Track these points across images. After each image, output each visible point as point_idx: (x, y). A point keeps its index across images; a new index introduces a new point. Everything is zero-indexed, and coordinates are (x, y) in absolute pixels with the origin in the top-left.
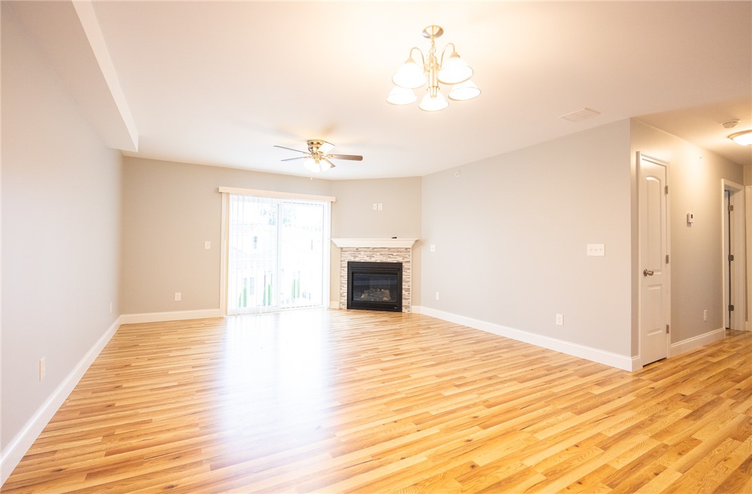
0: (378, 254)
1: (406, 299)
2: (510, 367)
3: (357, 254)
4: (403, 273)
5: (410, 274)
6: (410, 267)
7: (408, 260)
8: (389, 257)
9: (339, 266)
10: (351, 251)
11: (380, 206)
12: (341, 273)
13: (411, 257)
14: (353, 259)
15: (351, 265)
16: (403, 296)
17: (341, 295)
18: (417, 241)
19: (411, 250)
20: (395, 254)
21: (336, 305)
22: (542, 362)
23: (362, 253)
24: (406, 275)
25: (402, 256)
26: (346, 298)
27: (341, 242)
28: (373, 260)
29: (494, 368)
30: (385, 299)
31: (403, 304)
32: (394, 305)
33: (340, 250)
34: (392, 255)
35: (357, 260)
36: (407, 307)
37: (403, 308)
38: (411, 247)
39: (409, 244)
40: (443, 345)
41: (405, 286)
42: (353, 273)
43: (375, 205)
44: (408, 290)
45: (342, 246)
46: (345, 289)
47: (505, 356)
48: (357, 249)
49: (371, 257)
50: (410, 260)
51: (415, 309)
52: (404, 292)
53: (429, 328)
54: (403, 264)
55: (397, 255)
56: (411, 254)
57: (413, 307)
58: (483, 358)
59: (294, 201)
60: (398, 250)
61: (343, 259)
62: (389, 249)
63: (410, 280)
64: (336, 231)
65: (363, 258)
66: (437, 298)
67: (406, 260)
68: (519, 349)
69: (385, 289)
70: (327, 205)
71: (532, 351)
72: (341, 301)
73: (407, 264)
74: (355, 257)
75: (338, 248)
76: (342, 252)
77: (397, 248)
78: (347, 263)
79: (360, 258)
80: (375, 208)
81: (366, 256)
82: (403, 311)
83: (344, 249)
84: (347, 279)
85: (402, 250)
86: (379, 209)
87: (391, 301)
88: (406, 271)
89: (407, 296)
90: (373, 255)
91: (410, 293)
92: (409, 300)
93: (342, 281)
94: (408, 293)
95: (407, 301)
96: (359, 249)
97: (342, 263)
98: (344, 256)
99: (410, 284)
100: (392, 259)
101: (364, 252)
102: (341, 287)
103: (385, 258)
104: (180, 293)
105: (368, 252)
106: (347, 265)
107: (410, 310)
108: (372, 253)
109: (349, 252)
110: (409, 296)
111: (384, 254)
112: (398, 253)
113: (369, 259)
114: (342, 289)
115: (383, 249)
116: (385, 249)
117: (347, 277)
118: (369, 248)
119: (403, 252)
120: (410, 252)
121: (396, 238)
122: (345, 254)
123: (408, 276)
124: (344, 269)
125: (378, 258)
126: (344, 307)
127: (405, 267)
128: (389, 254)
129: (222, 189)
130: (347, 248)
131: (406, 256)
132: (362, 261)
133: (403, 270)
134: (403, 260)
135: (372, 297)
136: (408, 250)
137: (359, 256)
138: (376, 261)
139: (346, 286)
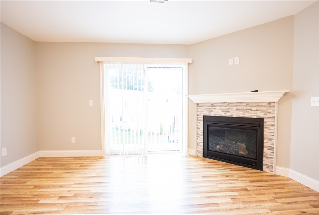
0: (235, 109)
1: (269, 158)
3: (212, 108)
4: (265, 129)
6: (275, 123)
7: (272, 115)
8: (247, 112)
9: (196, 120)
10: (206, 106)
11: (237, 60)
13: (276, 112)
14: (208, 114)
15: (206, 119)
16: (264, 155)
17: (198, 144)
18: (286, 94)
19: (276, 105)
21: (193, 152)
23: (217, 108)
25: (263, 111)
26: (202, 147)
27: (197, 99)
28: (228, 115)
30: (241, 152)
31: (264, 163)
32: (252, 162)
33: (196, 105)
34: (251, 110)
35: (212, 114)
36: (268, 166)
37: (264, 167)
39: (275, 96)
41: (267, 143)
42: (208, 126)
43: (231, 60)
44: (271, 148)
45: (198, 102)
48: (212, 104)
49: (226, 111)
50: (275, 115)
51: (279, 170)
52: (265, 150)
54: (265, 120)
55: (257, 110)
56: (276, 108)
57: (278, 168)
60: (259, 105)
61: (199, 113)
62: (248, 103)
63: (275, 137)
64: (193, 88)
67: (268, 115)
69: (241, 142)
70: (185, 67)
72: (198, 149)
73: (270, 120)
74: (210, 111)
75: (195, 103)
76: (198, 107)
77: (257, 102)
78: (203, 117)
79: (215, 113)
80: (231, 63)
81: (221, 111)
82: (264, 169)
83: (200, 105)
84: (202, 131)
85: (263, 104)
86: (235, 63)
87: (248, 156)
88: (268, 127)
89: (270, 155)
90: (228, 110)
91: (274, 152)
92: (272, 159)
93: (199, 133)
94: (272, 151)
95: (270, 160)
96: (214, 104)
97: (198, 116)
98: (200, 110)
99: (274, 142)
100: (250, 114)
101: (219, 107)
102: (198, 138)
103: (243, 113)
104: (75, 138)
105: (223, 107)
106: (202, 119)
107: (273, 170)
108: (228, 108)
109: (205, 107)
110: (273, 155)
111: (241, 109)
112: (258, 108)
113: (225, 113)
114: (199, 139)
115: (240, 104)
116: (242, 104)
117: (202, 129)
118: (224, 103)
119: (265, 107)
120: (275, 107)
121: (257, 91)
122: (200, 109)
123: (273, 134)
124: (200, 122)
125: (234, 113)
126: (201, 155)
127: (267, 123)
128: (247, 109)
129: (97, 59)
130: (202, 103)
131: (269, 111)
132: (216, 115)
133: (265, 127)
134: (265, 116)
135: (227, 149)
136: (272, 104)
137: (214, 111)
138: (232, 115)
139: (202, 137)
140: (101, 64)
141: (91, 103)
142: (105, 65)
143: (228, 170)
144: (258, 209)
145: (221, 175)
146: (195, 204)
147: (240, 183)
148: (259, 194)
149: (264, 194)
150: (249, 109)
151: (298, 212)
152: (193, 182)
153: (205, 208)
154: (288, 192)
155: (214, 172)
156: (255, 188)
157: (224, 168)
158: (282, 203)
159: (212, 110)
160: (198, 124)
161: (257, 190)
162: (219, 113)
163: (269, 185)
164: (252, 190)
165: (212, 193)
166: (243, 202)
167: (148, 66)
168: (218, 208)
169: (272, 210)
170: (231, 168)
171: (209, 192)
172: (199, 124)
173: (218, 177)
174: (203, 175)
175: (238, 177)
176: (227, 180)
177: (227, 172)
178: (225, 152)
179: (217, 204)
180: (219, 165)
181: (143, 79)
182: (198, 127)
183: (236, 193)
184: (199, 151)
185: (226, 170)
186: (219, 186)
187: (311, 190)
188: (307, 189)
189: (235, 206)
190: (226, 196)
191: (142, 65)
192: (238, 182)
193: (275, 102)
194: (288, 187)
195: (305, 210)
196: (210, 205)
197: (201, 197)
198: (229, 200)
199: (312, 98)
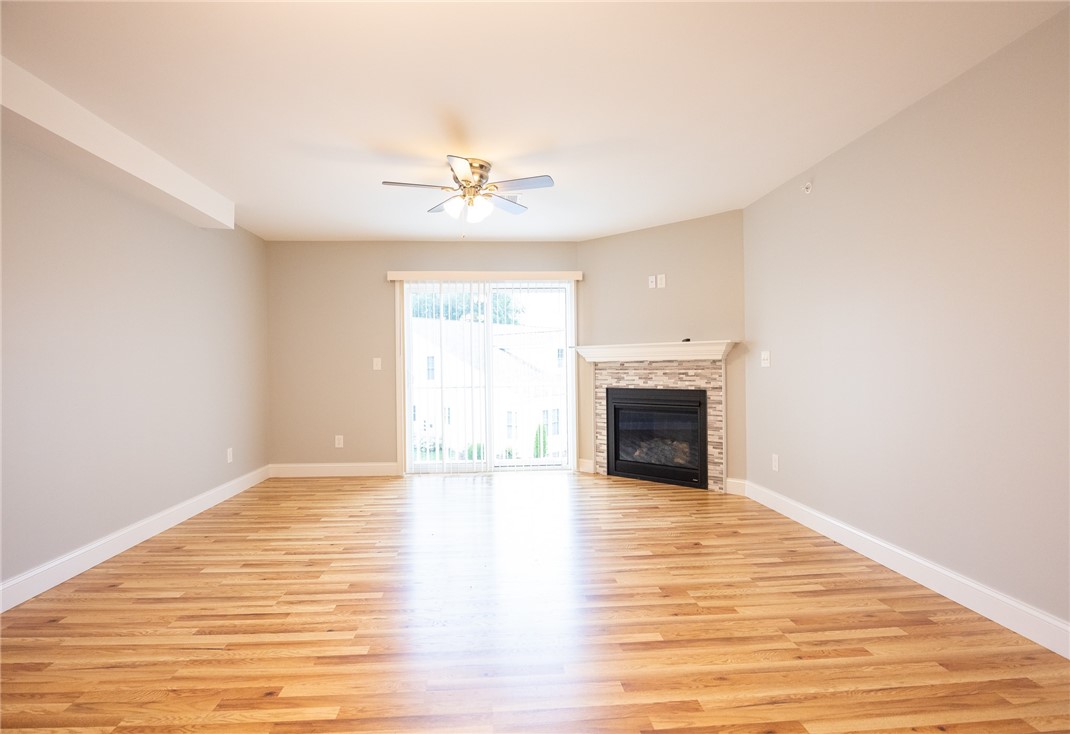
0: (660, 372)
1: (716, 463)
2: (872, 698)
3: (622, 373)
4: (710, 411)
5: (723, 413)
6: (723, 399)
7: (717, 384)
8: (681, 380)
9: (593, 398)
10: (611, 368)
11: (662, 281)
12: (596, 408)
13: (723, 378)
14: (614, 384)
15: (611, 392)
16: (710, 458)
17: (597, 450)
18: (736, 345)
19: (722, 364)
20: (691, 372)
21: (589, 466)
22: (1003, 703)
23: (632, 372)
24: (713, 415)
25: (705, 377)
26: (605, 454)
27: (595, 353)
28: (650, 385)
29: (812, 690)
30: (679, 461)
31: (709, 474)
32: (692, 475)
33: (593, 367)
34: (686, 374)
35: (622, 384)
36: (718, 480)
37: (710, 482)
38: (720, 358)
39: (715, 350)
40: (729, 585)
41: (712, 436)
42: (615, 408)
43: (652, 278)
44: (719, 445)
45: (597, 360)
46: (603, 439)
47: (879, 652)
48: (622, 365)
49: (645, 378)
50: (722, 384)
51: (734, 486)
52: (710, 449)
53: (735, 534)
54: (708, 393)
55: (696, 375)
56: (722, 371)
57: (729, 480)
58: (805, 649)
60: (697, 365)
61: (598, 383)
62: (681, 363)
63: (723, 425)
64: (585, 333)
65: (632, 381)
66: (775, 468)
67: (713, 384)
68: (944, 635)
69: (681, 441)
70: (570, 287)
71: (994, 649)
72: (598, 459)
73: (715, 393)
74: (619, 379)
75: (590, 363)
76: (596, 371)
77: (695, 361)
78: (605, 390)
79: (628, 382)
80: (651, 285)
81: (638, 377)
82: (710, 487)
83: (600, 366)
84: (606, 421)
85: (704, 364)
86: (659, 286)
87: (690, 466)
88: (713, 405)
89: (718, 458)
90: (650, 376)
91: (724, 451)
92: (721, 466)
93: (599, 424)
94: (720, 451)
95: (718, 468)
96: (626, 365)
97: (597, 390)
98: (600, 377)
99: (723, 432)
100: (686, 383)
101: (634, 369)
102: (597, 434)
103: (674, 381)
104: (342, 437)
105: (641, 369)
106: (605, 395)
107: (723, 486)
108: (649, 371)
109: (609, 371)
110: (722, 458)
111: (671, 374)
112: (697, 371)
113: (644, 383)
114: (599, 437)
115: (668, 364)
116: (671, 364)
117: (606, 416)
118: (643, 362)
119: (708, 368)
120: (721, 368)
121: (689, 340)
122: (601, 374)
123: (719, 418)
124: (600, 401)
125: (659, 382)
126: (603, 470)
127: (712, 398)
128: (680, 374)
129: (392, 275)
130: (605, 362)
131: (714, 376)
132: (630, 387)
133: (708, 405)
134: (708, 386)
135: (654, 455)
136: (717, 363)
137: (626, 378)
138: (656, 386)
139: (605, 432)
140: (397, 285)
141: (377, 364)
142: (406, 286)
150: (683, 374)
159: (622, 376)
162: (634, 382)
167: (494, 285)
172: (599, 407)
181: (482, 304)
182: (597, 411)
184: (600, 463)
191: (482, 285)
193: (719, 360)
198: (620, 516)
199: (761, 354)
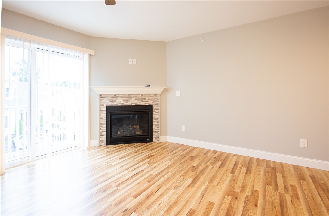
0: (133, 99)
1: (156, 132)
3: (114, 99)
4: (154, 113)
5: (159, 113)
6: (159, 108)
7: (157, 103)
8: (143, 101)
10: (109, 97)
11: (135, 62)
12: (100, 115)
13: (159, 100)
14: (111, 104)
15: (108, 107)
16: (154, 130)
17: (101, 134)
20: (147, 98)
21: (96, 143)
23: (119, 98)
25: (152, 100)
26: (105, 136)
27: (100, 90)
28: (129, 104)
30: (137, 133)
31: (154, 136)
32: (146, 138)
33: (98, 96)
34: (145, 99)
35: (115, 104)
36: (157, 138)
37: (154, 139)
39: (159, 90)
41: (155, 122)
42: (111, 115)
43: (130, 60)
44: (157, 125)
45: (101, 93)
46: (104, 129)
48: (115, 95)
49: (127, 101)
50: (159, 103)
51: (162, 139)
52: (154, 127)
54: (154, 106)
57: (162, 137)
59: (52, 49)
60: (149, 96)
61: (101, 104)
62: (142, 95)
63: (159, 117)
67: (155, 103)
69: (136, 125)
72: (101, 139)
73: (156, 106)
74: (113, 102)
75: (97, 94)
76: (101, 98)
77: (148, 94)
78: (106, 107)
79: (118, 103)
80: (130, 63)
81: (123, 101)
82: (154, 141)
83: (102, 96)
84: (106, 121)
85: (152, 95)
86: (133, 64)
87: (143, 134)
88: (155, 111)
89: (157, 130)
90: (129, 100)
91: (159, 127)
92: (158, 132)
93: (101, 123)
94: (158, 127)
95: (157, 133)
96: (117, 95)
97: (101, 107)
98: (102, 101)
99: (159, 120)
100: (145, 103)
101: (121, 97)
102: (100, 128)
103: (139, 102)
105: (125, 97)
106: (106, 109)
107: (159, 140)
108: (128, 98)
109: (107, 98)
110: (158, 130)
111: (138, 99)
112: (149, 98)
113: (126, 103)
114: (102, 129)
115: (137, 95)
116: (139, 95)
117: (106, 119)
118: (125, 94)
119: (153, 97)
120: (158, 97)
121: (150, 86)
123: (157, 115)
124: (103, 112)
125: (133, 102)
126: (104, 144)
127: (155, 108)
128: (142, 99)
130: (105, 94)
131: (156, 100)
132: (119, 105)
133: (154, 111)
134: (153, 103)
135: (126, 133)
136: (157, 95)
137: (117, 101)
138: (132, 104)
143: (133, 148)
144: (164, 162)
145: (131, 153)
146: (129, 177)
147: (146, 153)
148: (160, 155)
149: (162, 154)
150: (143, 99)
151: (180, 156)
152: (114, 165)
153: (137, 176)
154: (171, 149)
155: (125, 153)
156: (156, 153)
157: (129, 148)
158: (172, 155)
159: (115, 100)
160: (101, 114)
161: (157, 153)
162: (121, 103)
163: (161, 149)
164: (155, 155)
165: (135, 166)
166: (155, 163)
168: (145, 172)
169: (170, 160)
170: (134, 147)
171: (132, 167)
173: (130, 155)
174: (118, 158)
175: (142, 151)
176: (137, 154)
177: (133, 150)
178: (126, 135)
179: (142, 170)
180: (124, 147)
183: (148, 160)
184: (102, 140)
185: (132, 149)
186: (135, 160)
187: (179, 144)
188: (177, 144)
189: (153, 166)
190: (144, 164)
192: (145, 153)
193: (158, 94)
194: (170, 146)
195: (182, 154)
196: (139, 173)
197: (130, 172)
199: (176, 92)
